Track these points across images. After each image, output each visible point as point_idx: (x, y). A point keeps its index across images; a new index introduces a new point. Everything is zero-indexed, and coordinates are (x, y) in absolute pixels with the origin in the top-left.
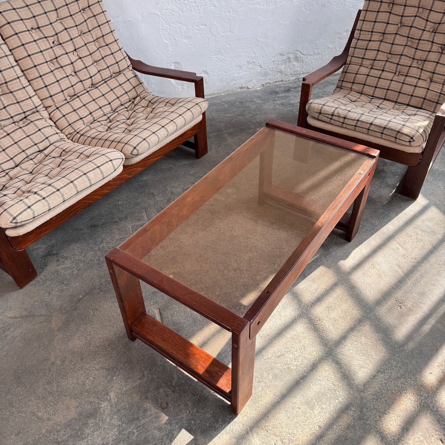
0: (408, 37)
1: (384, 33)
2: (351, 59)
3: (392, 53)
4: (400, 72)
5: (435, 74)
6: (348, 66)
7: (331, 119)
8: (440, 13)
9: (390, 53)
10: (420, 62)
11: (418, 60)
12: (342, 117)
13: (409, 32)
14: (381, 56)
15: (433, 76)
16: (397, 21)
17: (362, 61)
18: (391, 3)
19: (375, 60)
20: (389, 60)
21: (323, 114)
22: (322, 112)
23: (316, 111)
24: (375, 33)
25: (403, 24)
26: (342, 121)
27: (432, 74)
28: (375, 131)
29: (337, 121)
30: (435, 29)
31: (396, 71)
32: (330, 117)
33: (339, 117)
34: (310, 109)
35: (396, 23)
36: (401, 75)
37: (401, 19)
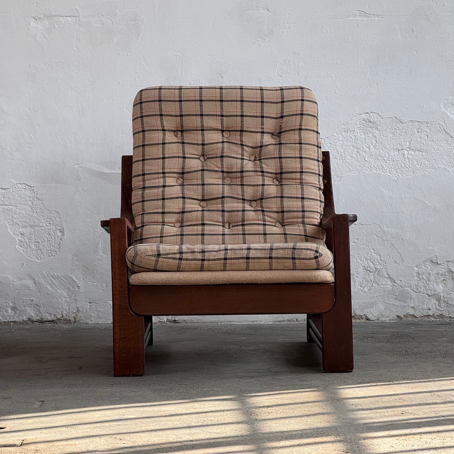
0: (223, 172)
1: (183, 173)
2: (143, 219)
3: (206, 198)
4: (229, 224)
5: (285, 214)
6: (142, 230)
7: (180, 259)
8: (257, 132)
9: (203, 200)
10: (254, 204)
11: (251, 201)
12: (198, 252)
13: (222, 165)
14: (192, 205)
15: (283, 216)
16: (197, 153)
17: (163, 218)
18: (178, 131)
19: (183, 212)
20: (205, 209)
21: (164, 254)
22: (161, 253)
23: (150, 253)
24: (170, 175)
25: (208, 157)
26: (200, 257)
27: (281, 214)
28: (259, 258)
29: (192, 260)
30: (257, 156)
31: (223, 222)
32: (178, 256)
33: (193, 252)
34: (139, 253)
35: (197, 157)
36: (232, 226)
37: (203, 149)
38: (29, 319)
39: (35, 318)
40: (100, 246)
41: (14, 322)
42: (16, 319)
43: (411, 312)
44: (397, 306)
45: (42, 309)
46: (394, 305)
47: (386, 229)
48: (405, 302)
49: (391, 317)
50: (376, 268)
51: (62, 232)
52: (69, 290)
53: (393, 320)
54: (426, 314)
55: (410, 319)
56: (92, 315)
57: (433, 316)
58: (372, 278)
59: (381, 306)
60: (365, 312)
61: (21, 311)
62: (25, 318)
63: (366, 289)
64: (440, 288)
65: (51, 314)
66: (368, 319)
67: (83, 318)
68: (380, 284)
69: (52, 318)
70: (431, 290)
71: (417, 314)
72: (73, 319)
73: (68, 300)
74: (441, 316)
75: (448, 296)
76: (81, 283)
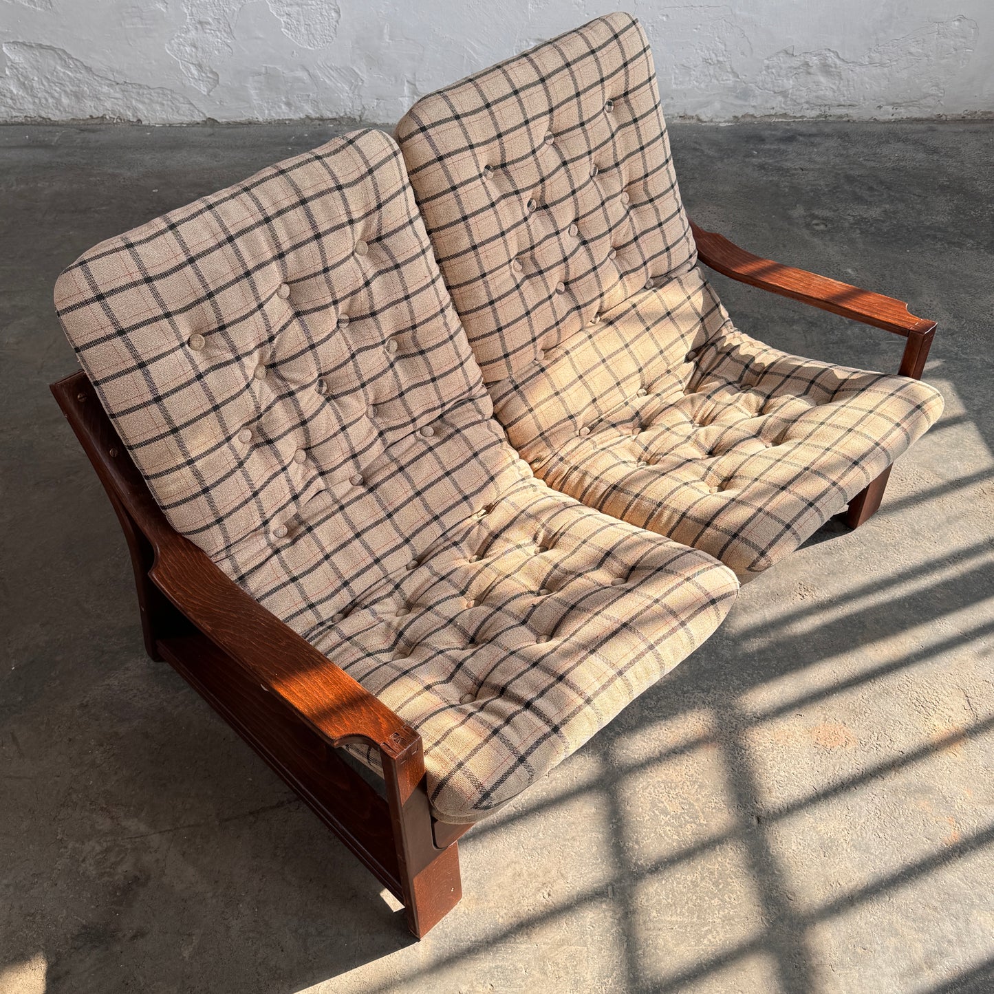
38: (307, 117)
39: (314, 115)
40: (385, 31)
41: (290, 120)
42: (292, 117)
43: (752, 111)
44: (736, 105)
45: (321, 106)
46: (732, 104)
47: (738, 13)
48: (746, 100)
49: (727, 118)
50: (718, 61)
51: (338, 12)
52: (352, 84)
53: (728, 122)
54: (768, 114)
55: (748, 119)
56: (381, 113)
57: (775, 115)
58: (712, 72)
59: (717, 105)
60: (698, 112)
61: (296, 108)
62: (302, 116)
63: (703, 86)
64: (789, 84)
65: (331, 112)
66: (699, 120)
67: (370, 117)
68: (720, 79)
69: (334, 115)
70: (779, 87)
71: (758, 114)
72: (358, 118)
73: (351, 95)
74: (785, 115)
75: (798, 93)
76: (365, 77)
